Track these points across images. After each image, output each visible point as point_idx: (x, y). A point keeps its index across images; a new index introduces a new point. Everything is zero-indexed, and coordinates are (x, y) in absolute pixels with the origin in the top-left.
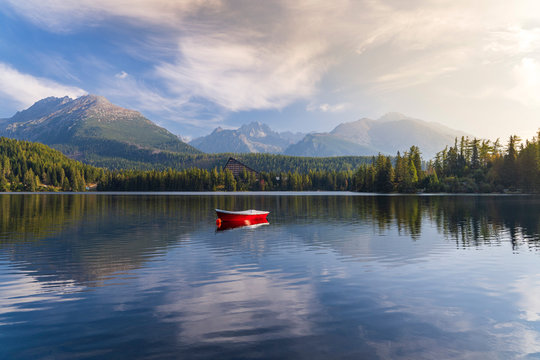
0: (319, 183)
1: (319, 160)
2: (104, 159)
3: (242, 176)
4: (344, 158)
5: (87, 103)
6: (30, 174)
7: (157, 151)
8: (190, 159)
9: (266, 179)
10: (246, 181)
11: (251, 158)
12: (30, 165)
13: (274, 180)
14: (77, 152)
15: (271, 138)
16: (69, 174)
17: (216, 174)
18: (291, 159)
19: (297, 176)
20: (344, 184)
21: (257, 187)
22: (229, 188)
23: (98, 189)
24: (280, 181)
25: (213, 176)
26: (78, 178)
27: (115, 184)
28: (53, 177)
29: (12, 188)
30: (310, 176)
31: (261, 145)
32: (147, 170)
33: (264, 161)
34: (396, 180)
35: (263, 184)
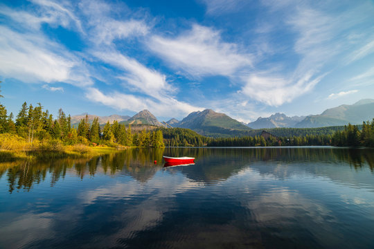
0: (311, 142)
1: (314, 129)
2: (212, 134)
3: (269, 139)
4: (330, 127)
6: (185, 140)
7: (233, 129)
8: (247, 132)
9: (281, 140)
10: (271, 142)
11: (276, 130)
12: (185, 137)
13: (286, 140)
14: (202, 131)
15: (287, 120)
16: (197, 140)
17: (256, 138)
18: (297, 129)
19: (299, 139)
20: (329, 142)
21: (277, 144)
22: (262, 145)
23: (208, 146)
24: (289, 141)
25: (254, 139)
26: (201, 141)
27: (214, 144)
28: (192, 142)
29: (179, 146)
30: (307, 138)
31: (281, 124)
32: (226, 137)
33: (283, 131)
34: (362, 139)
35: (280, 142)
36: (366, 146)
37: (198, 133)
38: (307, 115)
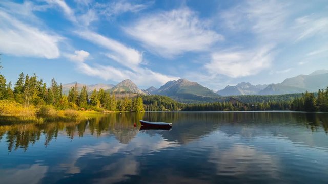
0: (273, 107)
1: (276, 96)
2: (186, 100)
3: (236, 105)
4: (290, 95)
5: (181, 81)
6: (162, 106)
7: (204, 96)
8: (216, 99)
9: (247, 105)
10: (238, 107)
11: (242, 97)
12: (162, 103)
13: (251, 106)
14: (177, 98)
15: (252, 88)
16: (173, 106)
17: (225, 104)
18: (261, 96)
19: (262, 104)
20: (288, 107)
21: (243, 109)
22: (230, 110)
23: (182, 111)
24: (254, 107)
25: (223, 105)
26: (176, 107)
27: (187, 109)
28: (168, 107)
29: (157, 111)
30: (269, 103)
31: (247, 91)
32: (198, 103)
33: (248, 98)
34: (318, 105)
35: (246, 108)
36: (321, 111)
37: (174, 100)
38: (269, 84)
